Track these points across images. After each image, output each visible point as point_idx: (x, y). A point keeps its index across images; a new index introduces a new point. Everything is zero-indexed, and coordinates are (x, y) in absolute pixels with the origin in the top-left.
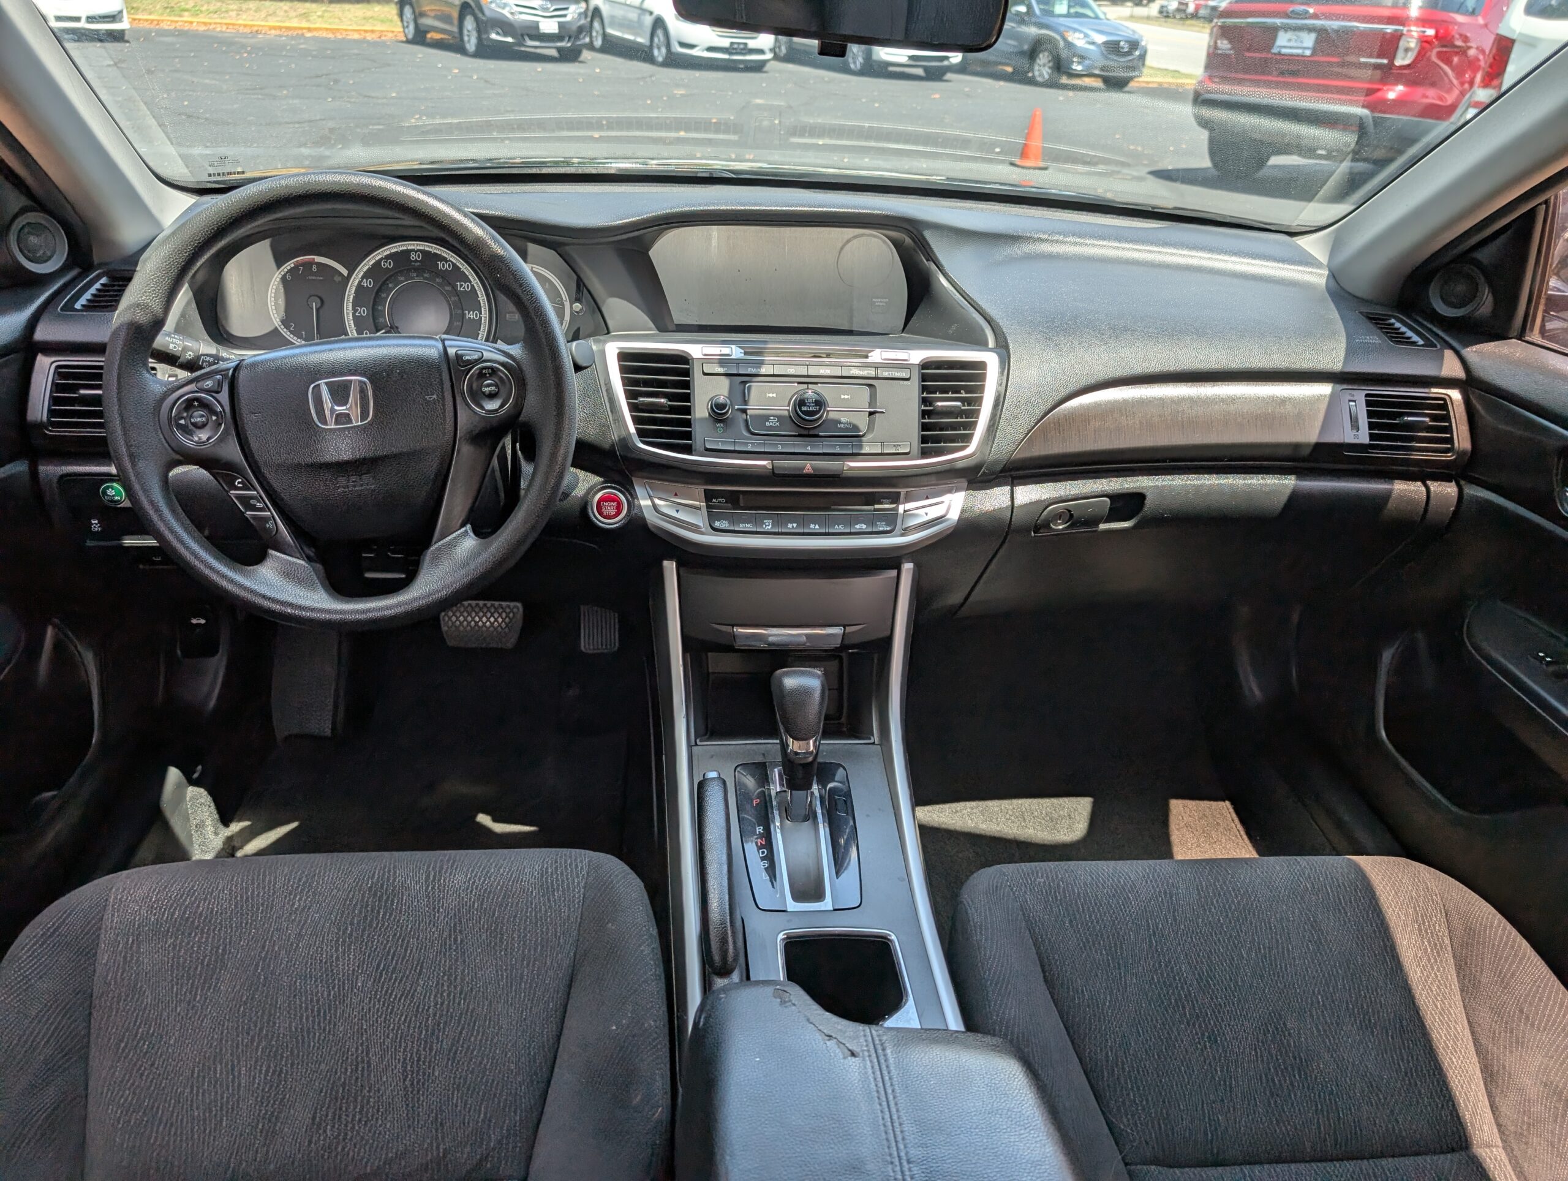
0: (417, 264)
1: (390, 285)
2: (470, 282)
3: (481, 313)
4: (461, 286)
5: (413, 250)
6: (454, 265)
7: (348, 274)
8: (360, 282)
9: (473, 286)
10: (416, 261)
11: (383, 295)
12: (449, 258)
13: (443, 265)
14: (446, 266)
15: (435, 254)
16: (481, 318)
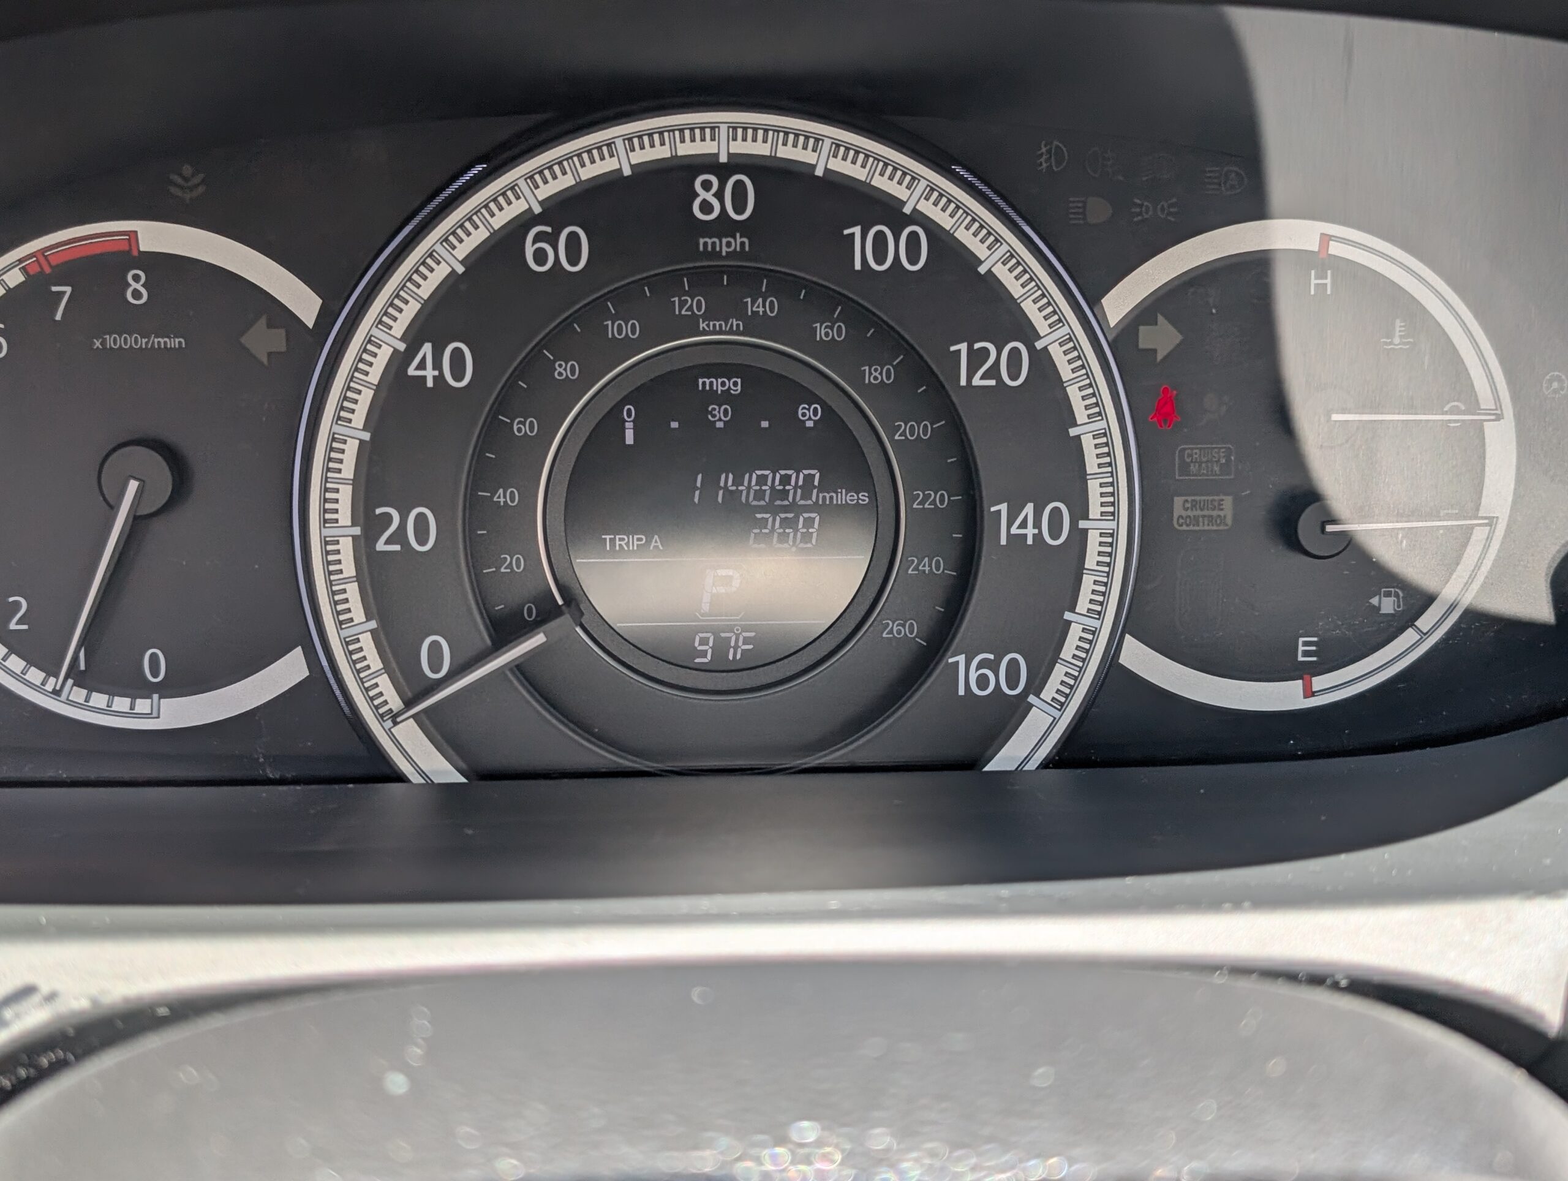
0: (727, 245)
1: (563, 370)
2: (1028, 334)
3: (1080, 511)
4: (977, 358)
5: (709, 164)
6: (940, 239)
7: (326, 317)
8: (399, 362)
9: (1042, 361)
10: (724, 226)
11: (523, 427)
12: (911, 199)
13: (880, 241)
14: (897, 248)
15: (834, 184)
16: (1080, 537)
